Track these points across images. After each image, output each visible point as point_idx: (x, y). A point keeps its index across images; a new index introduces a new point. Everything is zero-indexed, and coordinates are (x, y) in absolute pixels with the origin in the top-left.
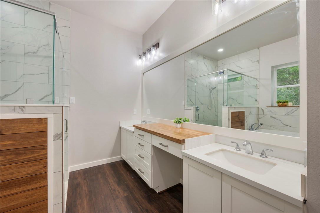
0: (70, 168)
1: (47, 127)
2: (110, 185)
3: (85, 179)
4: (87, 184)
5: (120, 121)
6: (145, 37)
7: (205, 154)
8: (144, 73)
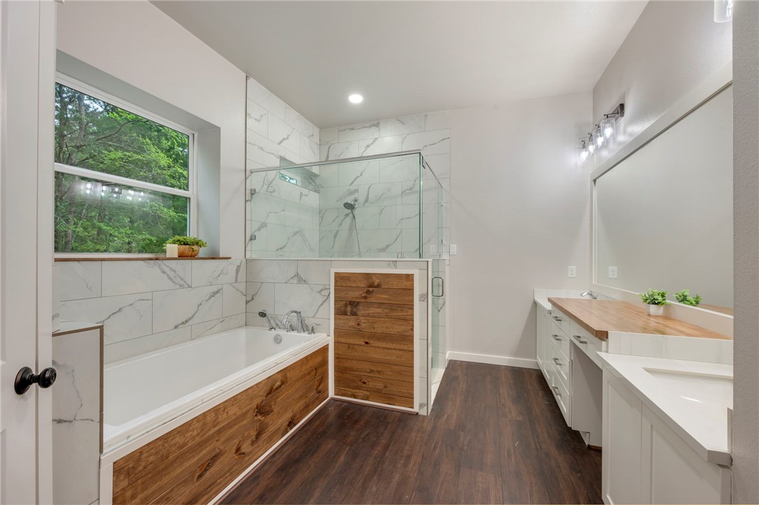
0: (450, 353)
1: (413, 284)
2: (499, 395)
3: (466, 375)
4: (467, 382)
5: (535, 289)
6: (597, 91)
7: (644, 368)
8: (595, 181)
